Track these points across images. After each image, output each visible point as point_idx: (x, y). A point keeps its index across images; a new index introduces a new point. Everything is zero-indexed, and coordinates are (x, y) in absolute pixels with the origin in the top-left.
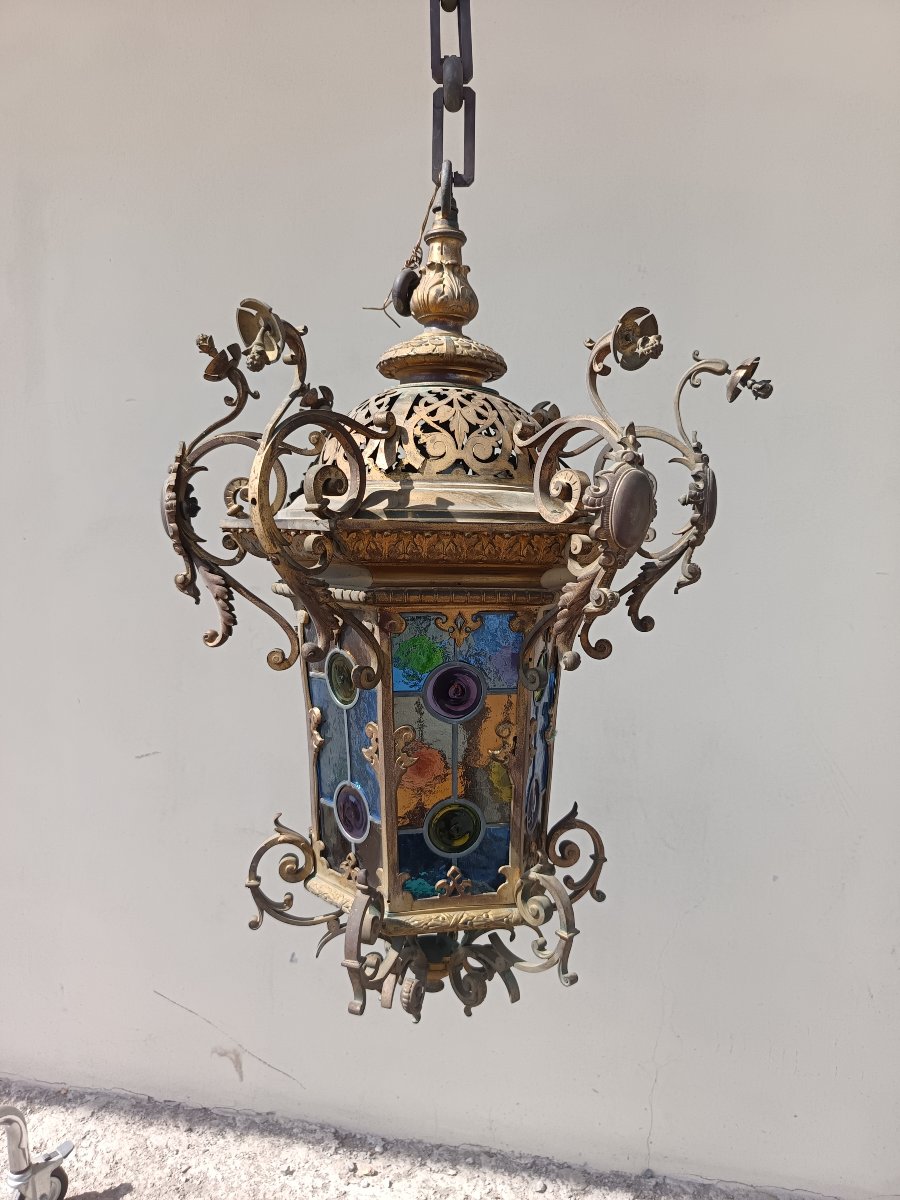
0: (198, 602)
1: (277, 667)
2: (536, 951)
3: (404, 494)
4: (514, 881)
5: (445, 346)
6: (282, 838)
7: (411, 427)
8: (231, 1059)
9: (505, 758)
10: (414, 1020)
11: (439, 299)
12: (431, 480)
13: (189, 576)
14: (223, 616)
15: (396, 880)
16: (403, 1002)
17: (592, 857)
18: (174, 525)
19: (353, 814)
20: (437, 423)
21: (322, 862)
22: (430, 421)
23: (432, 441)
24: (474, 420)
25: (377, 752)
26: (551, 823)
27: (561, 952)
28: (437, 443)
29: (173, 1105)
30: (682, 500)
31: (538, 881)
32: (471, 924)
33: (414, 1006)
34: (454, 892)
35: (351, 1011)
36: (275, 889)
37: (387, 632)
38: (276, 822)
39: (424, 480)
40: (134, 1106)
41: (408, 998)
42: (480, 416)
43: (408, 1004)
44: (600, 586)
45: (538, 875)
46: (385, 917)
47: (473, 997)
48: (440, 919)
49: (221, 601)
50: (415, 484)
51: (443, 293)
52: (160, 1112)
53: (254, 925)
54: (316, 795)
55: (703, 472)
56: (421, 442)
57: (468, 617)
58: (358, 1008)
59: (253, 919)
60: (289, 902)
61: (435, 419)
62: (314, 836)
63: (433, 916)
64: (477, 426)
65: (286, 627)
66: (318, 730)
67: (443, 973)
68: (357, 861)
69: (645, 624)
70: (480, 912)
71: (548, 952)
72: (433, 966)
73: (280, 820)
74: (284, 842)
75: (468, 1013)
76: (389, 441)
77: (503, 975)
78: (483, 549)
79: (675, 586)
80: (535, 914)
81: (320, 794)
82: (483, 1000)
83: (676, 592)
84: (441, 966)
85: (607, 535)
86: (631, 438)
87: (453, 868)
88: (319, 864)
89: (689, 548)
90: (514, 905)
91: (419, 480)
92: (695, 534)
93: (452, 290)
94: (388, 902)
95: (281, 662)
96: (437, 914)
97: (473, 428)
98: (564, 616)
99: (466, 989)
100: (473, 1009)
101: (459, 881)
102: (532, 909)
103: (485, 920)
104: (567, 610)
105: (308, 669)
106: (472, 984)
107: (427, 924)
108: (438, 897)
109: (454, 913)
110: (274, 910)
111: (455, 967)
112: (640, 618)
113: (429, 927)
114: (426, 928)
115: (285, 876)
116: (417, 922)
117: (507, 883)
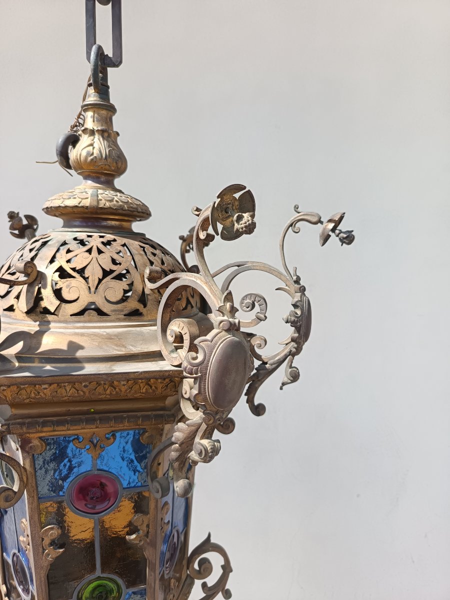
3: (38, 336)
5: (89, 200)
7: (50, 273)
9: (140, 541)
11: (90, 158)
12: (65, 322)
20: (74, 269)
21: (5, 599)
22: (67, 267)
23: (68, 286)
24: (108, 266)
26: (191, 547)
28: (73, 288)
37: (28, 453)
39: (60, 322)
42: (114, 262)
44: (202, 438)
50: (52, 325)
51: (92, 154)
55: (301, 301)
56: (58, 287)
57: (102, 436)
61: (72, 265)
64: (112, 271)
76: (31, 285)
83: (281, 389)
85: (205, 400)
86: (228, 305)
89: (290, 356)
91: (55, 322)
92: (295, 347)
93: (100, 152)
97: (106, 273)
104: (179, 446)
112: (255, 404)
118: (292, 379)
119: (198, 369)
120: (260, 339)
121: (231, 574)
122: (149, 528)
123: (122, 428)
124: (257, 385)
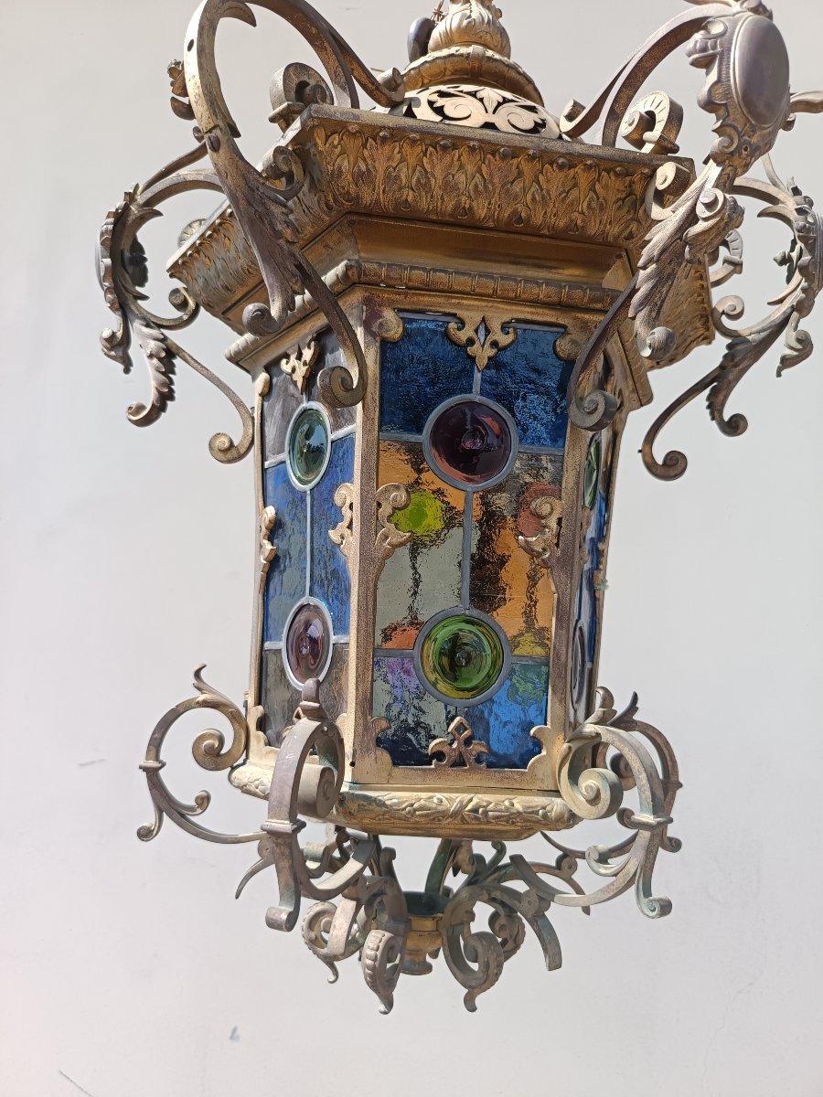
0: (127, 371)
1: (221, 456)
4: (555, 748)
6: (202, 697)
9: (544, 550)
10: (383, 1008)
11: (465, 22)
13: (119, 334)
14: (156, 379)
15: (366, 728)
18: (108, 261)
19: (310, 652)
21: (257, 738)
25: (350, 527)
27: (642, 854)
30: (779, 258)
32: (486, 813)
33: (382, 983)
34: (459, 762)
35: (272, 924)
36: (184, 779)
38: (197, 674)
41: (375, 960)
45: (596, 726)
46: (345, 789)
48: (435, 800)
49: (155, 361)
51: (470, 17)
53: (145, 834)
54: (259, 638)
57: (495, 325)
58: (284, 917)
59: (146, 824)
60: (204, 801)
62: (251, 700)
63: (424, 795)
65: (238, 404)
66: (271, 539)
67: (433, 935)
69: (734, 426)
70: (500, 797)
73: (203, 673)
74: (205, 704)
75: (470, 1005)
78: (525, 191)
79: (778, 363)
81: (265, 637)
82: (496, 976)
83: (779, 375)
84: (429, 925)
87: (458, 719)
88: (253, 742)
89: (795, 314)
90: (557, 793)
92: (804, 290)
93: (481, 14)
94: (353, 764)
95: (230, 454)
96: (431, 794)
98: (649, 278)
100: (480, 997)
101: (468, 742)
102: (588, 787)
103: (507, 809)
104: (654, 266)
105: (263, 459)
106: (480, 950)
107: (412, 805)
108: (433, 766)
109: (457, 795)
110: (179, 813)
111: (453, 927)
112: (726, 417)
113: (415, 810)
114: (409, 812)
115: (200, 758)
116: (396, 801)
117: (544, 753)
119: (716, 42)
120: (733, 298)
122: (561, 527)
123: (529, 317)
124: (731, 377)
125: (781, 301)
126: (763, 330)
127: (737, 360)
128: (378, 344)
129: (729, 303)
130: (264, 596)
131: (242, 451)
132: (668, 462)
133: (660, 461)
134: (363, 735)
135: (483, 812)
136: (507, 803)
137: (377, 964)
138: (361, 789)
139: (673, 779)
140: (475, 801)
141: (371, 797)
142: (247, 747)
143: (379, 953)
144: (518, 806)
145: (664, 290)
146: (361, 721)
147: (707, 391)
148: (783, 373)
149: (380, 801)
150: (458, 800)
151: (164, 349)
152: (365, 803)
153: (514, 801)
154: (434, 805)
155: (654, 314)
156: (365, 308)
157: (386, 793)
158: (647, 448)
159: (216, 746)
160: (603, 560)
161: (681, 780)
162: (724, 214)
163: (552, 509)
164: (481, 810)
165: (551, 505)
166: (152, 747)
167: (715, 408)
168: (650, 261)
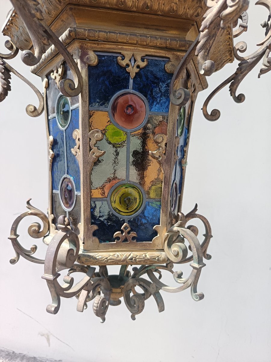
1: (31, 114)
2: (176, 278)
4: (163, 234)
6: (30, 211)
8: (46, 337)
9: (160, 156)
10: (101, 321)
15: (88, 229)
16: (94, 310)
17: (204, 235)
19: (69, 195)
21: (52, 226)
25: (79, 148)
27: (193, 278)
29: (22, 355)
30: (263, 25)
31: (178, 231)
32: (135, 260)
33: (101, 312)
34: (126, 240)
38: (28, 203)
40: (7, 355)
41: (97, 307)
43: (97, 310)
46: (80, 252)
47: (136, 309)
48: (116, 256)
52: (16, 358)
53: (13, 262)
54: (51, 189)
59: (13, 258)
60: (35, 249)
62: (50, 212)
63: (112, 254)
65: (37, 92)
66: (52, 150)
67: (120, 294)
68: (69, 222)
69: (240, 99)
70: (141, 253)
71: (184, 278)
72: (114, 290)
73: (30, 202)
74: (31, 214)
75: (133, 318)
77: (154, 295)
79: (259, 72)
80: (176, 254)
81: (53, 187)
82: (142, 310)
83: (259, 77)
84: (119, 290)
87: (125, 224)
88: (51, 228)
89: (268, 50)
90: (163, 250)
94: (83, 243)
95: (35, 113)
96: (114, 253)
99: (133, 304)
100: (136, 316)
101: (129, 233)
102: (174, 251)
103: (144, 258)
104: (207, 30)
105: (48, 115)
106: (136, 301)
107: (107, 258)
108: (115, 242)
109: (125, 253)
110: (25, 254)
111: (127, 291)
112: (237, 95)
113: (108, 260)
114: (106, 261)
115: (31, 234)
116: (100, 257)
117: (158, 235)
118: (268, 65)
120: (242, 43)
121: (211, 239)
122: (166, 147)
123: (153, 54)
124: (239, 78)
125: (262, 44)
126: (254, 57)
127: (242, 70)
128: (87, 67)
129: (241, 45)
130: (52, 172)
131: (40, 112)
132: (213, 114)
133: (209, 113)
134: (87, 233)
135: (134, 260)
136: (144, 255)
137: (98, 309)
138: (87, 252)
139: (209, 234)
140: (132, 255)
141: (91, 256)
142: (49, 229)
143: (98, 305)
144: (148, 257)
145: (211, 42)
146: (86, 227)
147: (229, 84)
148: (261, 76)
149: (94, 257)
150: (125, 255)
151: (3, 69)
152: (88, 258)
153: (147, 254)
154: (115, 258)
155: (206, 54)
156: (80, 50)
157: (97, 253)
158: (205, 108)
159: (37, 229)
160: (186, 154)
161: (212, 235)
162: (240, 4)
163: (163, 139)
164: (134, 259)
165: (163, 138)
166: (12, 231)
167: (232, 91)
168: (205, 28)
